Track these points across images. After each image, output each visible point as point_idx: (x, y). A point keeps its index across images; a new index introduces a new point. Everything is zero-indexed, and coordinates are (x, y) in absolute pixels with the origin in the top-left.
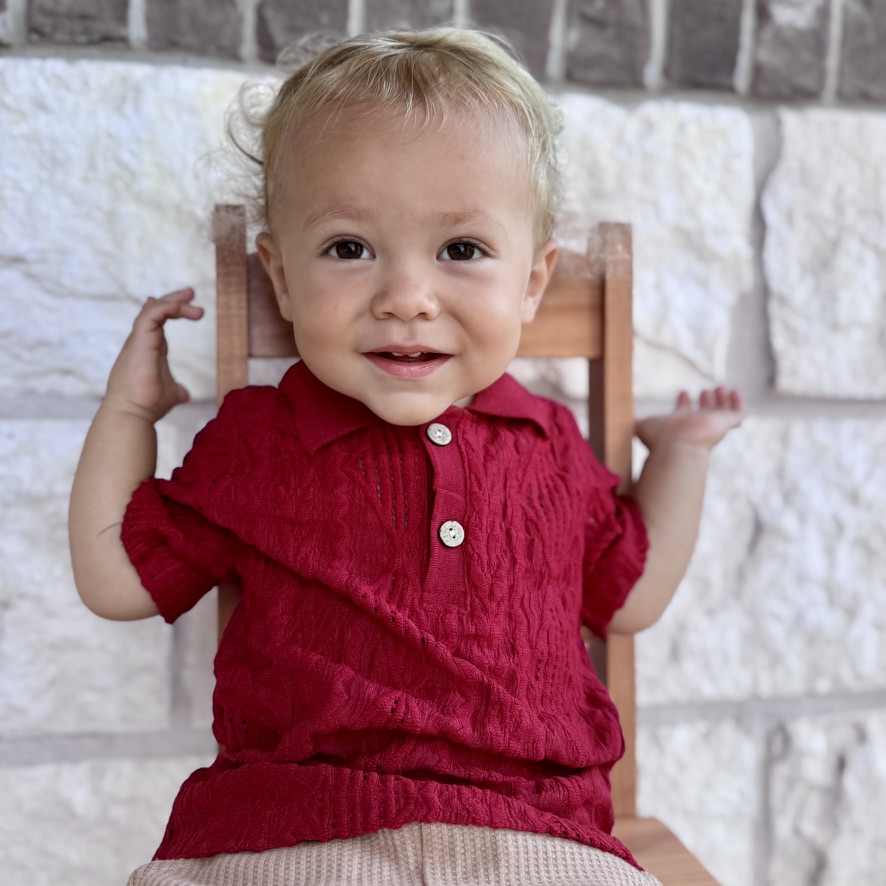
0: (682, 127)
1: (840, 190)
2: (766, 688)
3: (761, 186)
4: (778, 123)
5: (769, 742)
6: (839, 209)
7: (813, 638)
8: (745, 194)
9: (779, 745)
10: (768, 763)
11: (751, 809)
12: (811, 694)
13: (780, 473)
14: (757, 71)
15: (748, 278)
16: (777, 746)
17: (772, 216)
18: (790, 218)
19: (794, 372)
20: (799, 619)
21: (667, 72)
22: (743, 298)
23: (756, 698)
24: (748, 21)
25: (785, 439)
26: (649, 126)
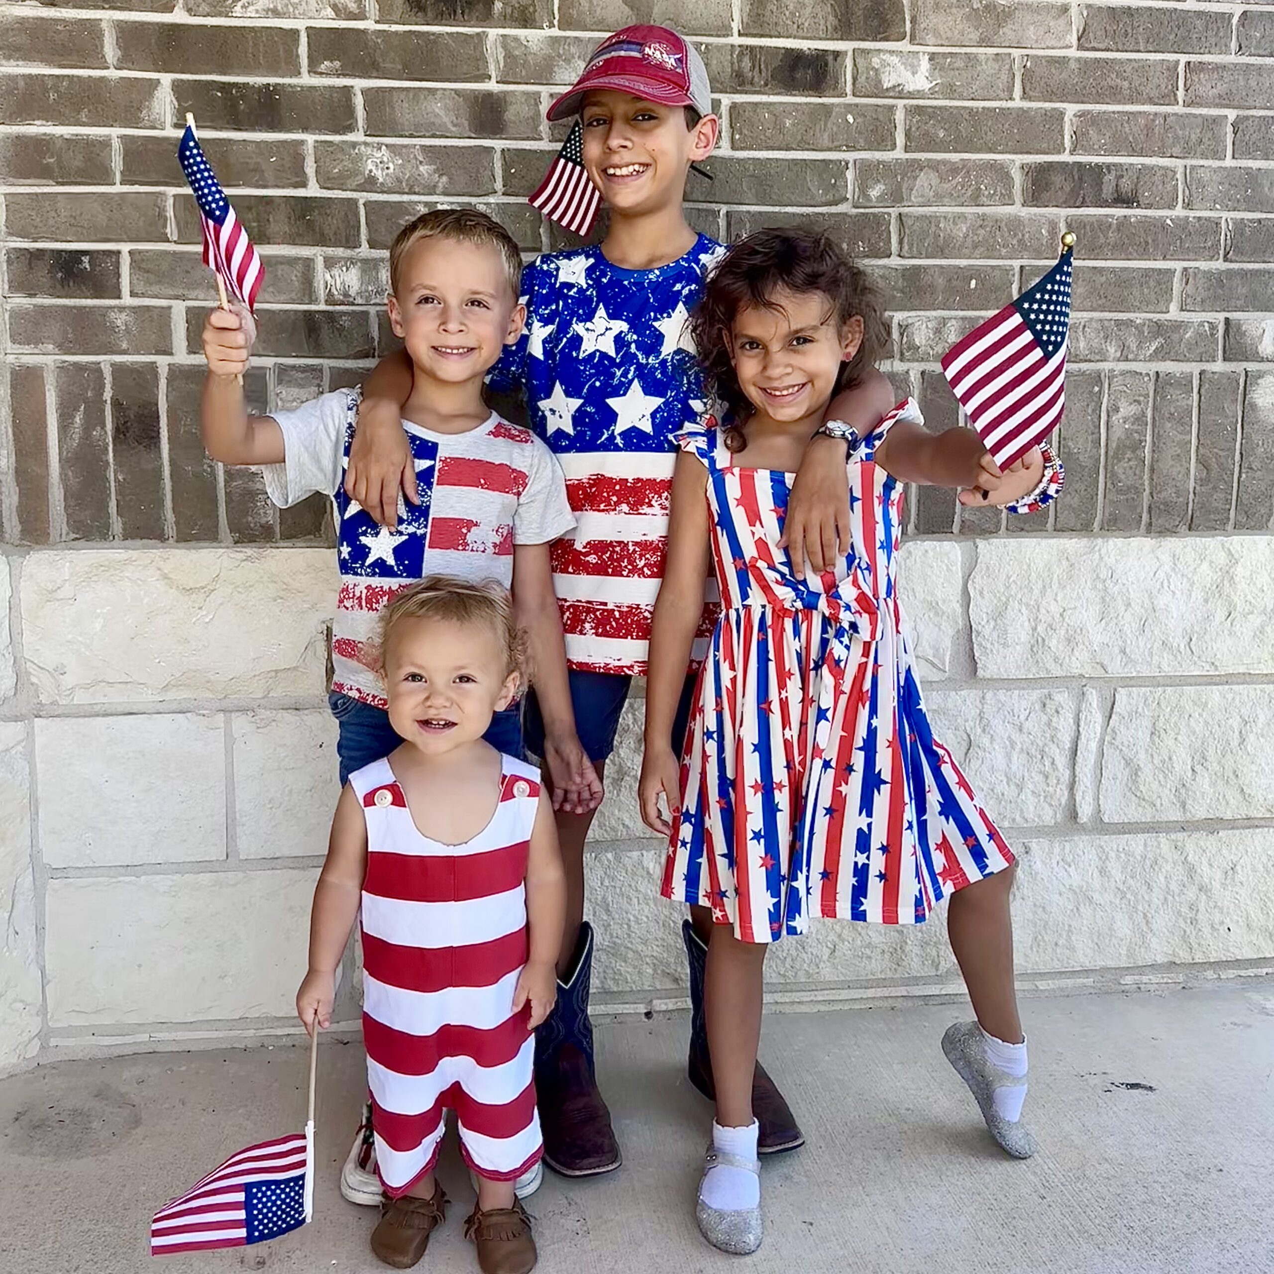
3: (967, 578)
4: (976, 546)
8: (959, 582)
14: (964, 522)
15: (960, 622)
17: (973, 592)
18: (981, 593)
19: (986, 668)
22: (958, 632)
25: (982, 699)
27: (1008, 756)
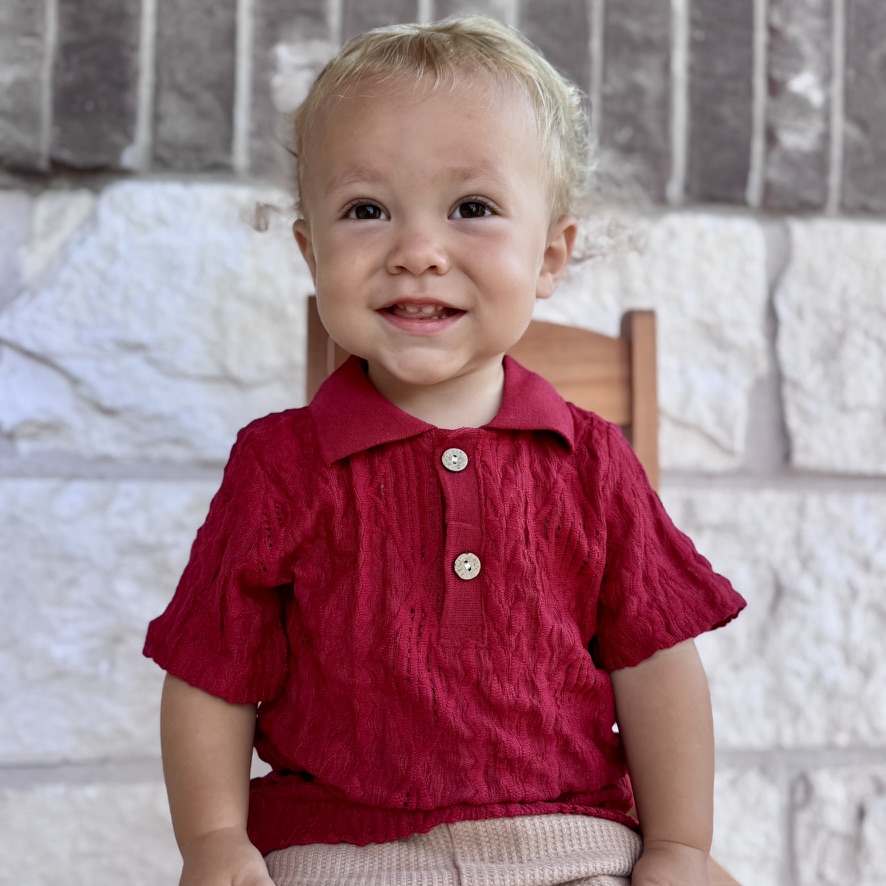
0: (701, 235)
1: (844, 290)
2: (788, 738)
3: (773, 287)
4: (787, 233)
5: (792, 792)
6: (844, 305)
7: (831, 694)
8: (759, 293)
9: (801, 794)
10: (792, 811)
11: (776, 852)
12: (831, 747)
13: (798, 540)
14: (768, 188)
15: (763, 365)
16: (800, 795)
17: (784, 311)
18: (799, 313)
19: (807, 449)
20: (818, 676)
21: (687, 188)
22: (759, 383)
23: (779, 748)
24: (758, 145)
25: (801, 510)
26: (672, 234)
27: (846, 615)
